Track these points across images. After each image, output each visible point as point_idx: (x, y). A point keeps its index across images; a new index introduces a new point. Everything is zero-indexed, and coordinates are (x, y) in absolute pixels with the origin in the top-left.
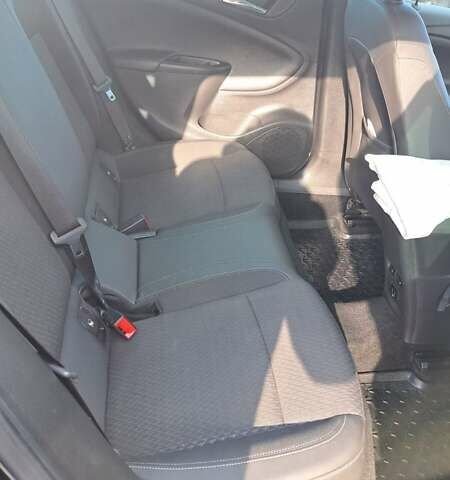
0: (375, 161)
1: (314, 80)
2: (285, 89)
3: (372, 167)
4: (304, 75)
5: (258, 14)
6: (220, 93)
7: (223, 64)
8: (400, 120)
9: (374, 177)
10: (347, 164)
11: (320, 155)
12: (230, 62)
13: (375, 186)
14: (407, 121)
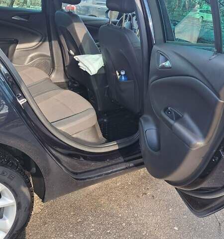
0: (77, 58)
1: (48, 42)
2: (38, 47)
3: (76, 59)
4: (44, 41)
5: (25, 21)
6: (16, 50)
7: (15, 40)
8: (81, 46)
9: (78, 62)
10: (66, 68)
11: (56, 68)
12: (17, 39)
13: (79, 64)
14: (83, 44)
